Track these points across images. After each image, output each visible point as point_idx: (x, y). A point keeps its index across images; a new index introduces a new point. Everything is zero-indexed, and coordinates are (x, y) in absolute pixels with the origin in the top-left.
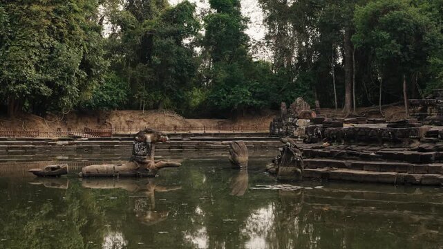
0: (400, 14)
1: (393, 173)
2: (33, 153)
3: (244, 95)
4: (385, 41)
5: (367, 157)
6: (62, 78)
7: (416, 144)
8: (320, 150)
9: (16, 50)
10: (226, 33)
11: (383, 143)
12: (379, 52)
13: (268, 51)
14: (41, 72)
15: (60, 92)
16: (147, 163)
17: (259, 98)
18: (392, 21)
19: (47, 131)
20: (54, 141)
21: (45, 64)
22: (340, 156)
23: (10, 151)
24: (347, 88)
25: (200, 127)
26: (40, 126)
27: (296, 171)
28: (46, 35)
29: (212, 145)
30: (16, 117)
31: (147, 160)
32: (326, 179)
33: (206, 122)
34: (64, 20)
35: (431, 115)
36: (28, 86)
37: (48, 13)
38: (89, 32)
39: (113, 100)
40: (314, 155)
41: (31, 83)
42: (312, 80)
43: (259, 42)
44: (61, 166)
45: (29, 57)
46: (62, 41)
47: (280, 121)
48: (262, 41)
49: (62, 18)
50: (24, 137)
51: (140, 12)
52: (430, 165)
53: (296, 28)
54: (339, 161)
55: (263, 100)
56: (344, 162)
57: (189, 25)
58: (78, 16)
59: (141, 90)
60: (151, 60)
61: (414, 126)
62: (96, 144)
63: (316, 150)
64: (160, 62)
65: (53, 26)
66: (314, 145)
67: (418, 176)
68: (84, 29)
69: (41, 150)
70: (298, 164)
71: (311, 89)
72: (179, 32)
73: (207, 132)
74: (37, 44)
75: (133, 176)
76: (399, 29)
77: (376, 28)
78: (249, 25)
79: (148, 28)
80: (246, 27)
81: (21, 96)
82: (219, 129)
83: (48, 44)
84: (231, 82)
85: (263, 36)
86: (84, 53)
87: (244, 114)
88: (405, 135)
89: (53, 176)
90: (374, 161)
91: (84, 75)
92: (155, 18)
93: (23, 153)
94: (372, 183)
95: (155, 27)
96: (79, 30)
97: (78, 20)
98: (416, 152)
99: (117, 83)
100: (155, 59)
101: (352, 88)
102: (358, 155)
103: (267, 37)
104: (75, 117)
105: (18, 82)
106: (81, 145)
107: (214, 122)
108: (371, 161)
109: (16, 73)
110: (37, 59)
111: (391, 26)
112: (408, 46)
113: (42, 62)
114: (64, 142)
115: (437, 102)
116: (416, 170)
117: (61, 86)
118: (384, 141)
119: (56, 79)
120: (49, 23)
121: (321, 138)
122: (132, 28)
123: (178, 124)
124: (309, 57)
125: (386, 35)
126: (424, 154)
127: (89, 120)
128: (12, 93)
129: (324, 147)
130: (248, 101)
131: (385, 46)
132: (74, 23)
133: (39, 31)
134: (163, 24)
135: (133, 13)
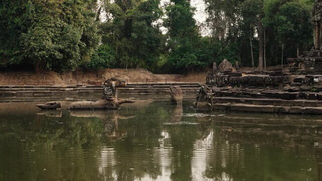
0: (293, 4)
1: (272, 106)
2: (50, 96)
3: (192, 58)
4: (283, 22)
5: (255, 96)
6: (69, 47)
7: (288, 87)
8: (225, 92)
9: (39, 29)
10: (180, 18)
11: (266, 87)
12: (279, 29)
13: (208, 29)
14: (55, 43)
15: (68, 56)
16: (112, 100)
17: (202, 61)
18: (288, 9)
19: (60, 82)
20: (64, 88)
21: (58, 38)
22: (238, 95)
23: (35, 94)
24: (260, 54)
25: (163, 79)
26: (56, 78)
27: (208, 105)
28: (59, 19)
29: (167, 91)
30: (40, 73)
31: (113, 98)
32: (228, 110)
33: (168, 76)
34: (71, 9)
35: (301, 68)
36: (47, 52)
37: (60, 4)
38: (87, 17)
39: (106, 62)
40: (221, 94)
41: (49, 50)
42: (237, 48)
43: (202, 24)
44: (57, 102)
45: (48, 33)
46: (69, 23)
47: (212, 75)
48: (204, 23)
49: (69, 8)
50: (45, 86)
51: (124, 4)
52: (295, 100)
53: (227, 14)
54: (238, 98)
55: (205, 61)
56: (240, 99)
57: (156, 13)
58: (80, 7)
59: (125, 55)
60: (131, 36)
61: (287, 75)
62: (91, 90)
63: (223, 91)
64: (137, 37)
65: (63, 13)
66: (222, 88)
67: (287, 108)
68: (84, 15)
69: (55, 94)
70: (210, 101)
71: (237, 54)
72: (149, 18)
73: (168, 83)
74: (53, 25)
75: (103, 109)
76: (292, 14)
77: (278, 13)
78: (195, 12)
79: (129, 15)
80: (194, 14)
81: (42, 59)
82: (176, 81)
83: (60, 25)
84: (184, 50)
85: (205, 19)
86: (84, 31)
87: (192, 71)
88: (280, 81)
89: (52, 109)
90: (260, 98)
91: (84, 45)
92: (134, 8)
93: (44, 96)
94: (258, 112)
95: (134, 14)
96: (80, 16)
97: (80, 9)
98: (287, 92)
99: (109, 51)
100: (134, 35)
101: (263, 53)
102: (249, 94)
103: (208, 20)
104: (82, 73)
105: (40, 50)
106: (81, 91)
107: (173, 76)
108: (258, 98)
109: (39, 44)
110: (53, 34)
111: (288, 12)
112: (298, 25)
113: (56, 37)
114: (71, 89)
115: (305, 60)
116: (286, 104)
117: (69, 52)
118: (267, 85)
119: (65, 48)
120: (61, 11)
121: (227, 83)
122: (119, 15)
123: (149, 77)
124: (236, 34)
125: (284, 18)
126: (292, 93)
127: (91, 75)
128: (36, 57)
129: (228, 90)
130: (195, 62)
131: (284, 25)
132: (77, 11)
133: (54, 17)
134: (139, 12)
135: (120, 5)
